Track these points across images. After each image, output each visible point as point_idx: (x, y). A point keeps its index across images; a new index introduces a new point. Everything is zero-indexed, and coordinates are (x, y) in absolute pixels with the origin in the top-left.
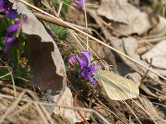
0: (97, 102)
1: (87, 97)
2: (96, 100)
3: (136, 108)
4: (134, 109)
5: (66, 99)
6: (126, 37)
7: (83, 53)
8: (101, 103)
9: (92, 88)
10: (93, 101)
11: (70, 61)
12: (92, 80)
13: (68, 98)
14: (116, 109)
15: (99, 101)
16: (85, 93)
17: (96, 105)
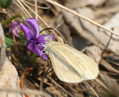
0: (49, 81)
1: (38, 76)
2: (48, 79)
3: (97, 88)
4: (95, 88)
5: (9, 79)
6: (81, 8)
7: (30, 20)
8: (55, 83)
9: (43, 65)
10: (45, 81)
11: (14, 32)
12: (41, 53)
13: (12, 78)
14: (73, 90)
15: (53, 81)
16: (35, 71)
17: (48, 86)
